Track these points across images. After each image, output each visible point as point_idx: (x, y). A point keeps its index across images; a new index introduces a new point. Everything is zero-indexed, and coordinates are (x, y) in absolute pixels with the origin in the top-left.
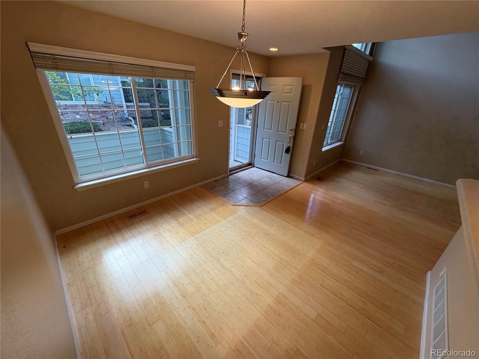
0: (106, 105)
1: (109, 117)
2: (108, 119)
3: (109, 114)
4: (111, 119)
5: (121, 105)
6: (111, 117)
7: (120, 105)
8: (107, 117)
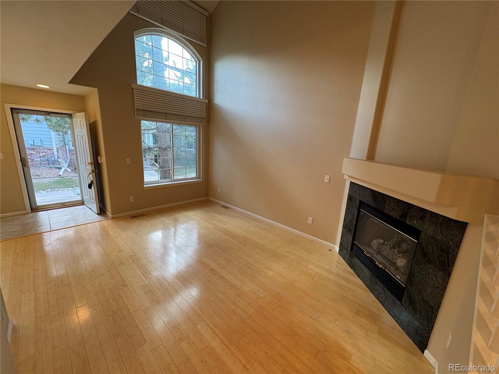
0: (32, 148)
1: (35, 160)
2: (34, 161)
3: (35, 157)
4: (37, 161)
5: (51, 148)
6: (37, 160)
7: (49, 148)
8: (32, 160)
